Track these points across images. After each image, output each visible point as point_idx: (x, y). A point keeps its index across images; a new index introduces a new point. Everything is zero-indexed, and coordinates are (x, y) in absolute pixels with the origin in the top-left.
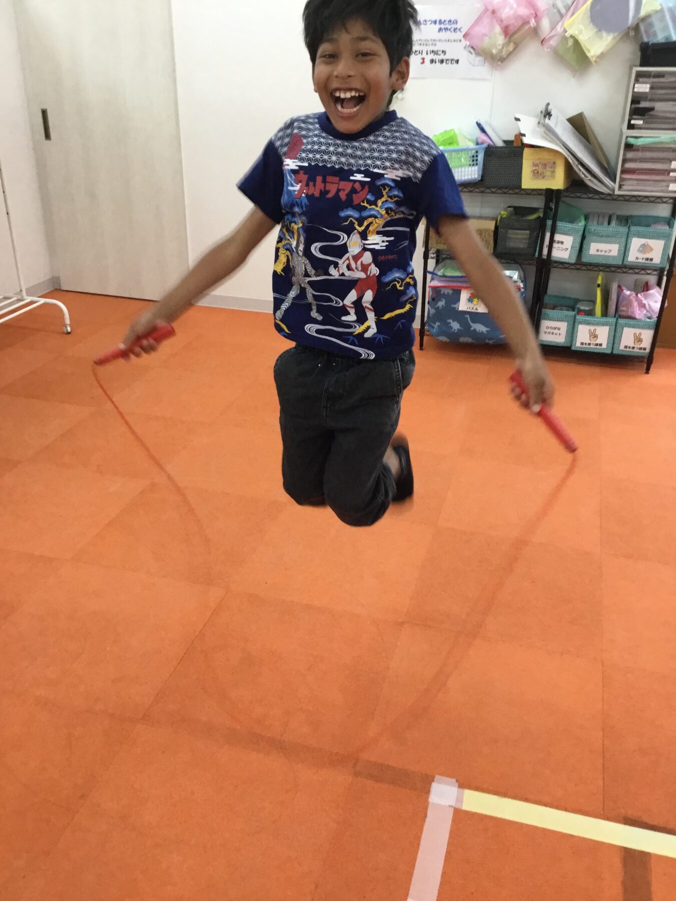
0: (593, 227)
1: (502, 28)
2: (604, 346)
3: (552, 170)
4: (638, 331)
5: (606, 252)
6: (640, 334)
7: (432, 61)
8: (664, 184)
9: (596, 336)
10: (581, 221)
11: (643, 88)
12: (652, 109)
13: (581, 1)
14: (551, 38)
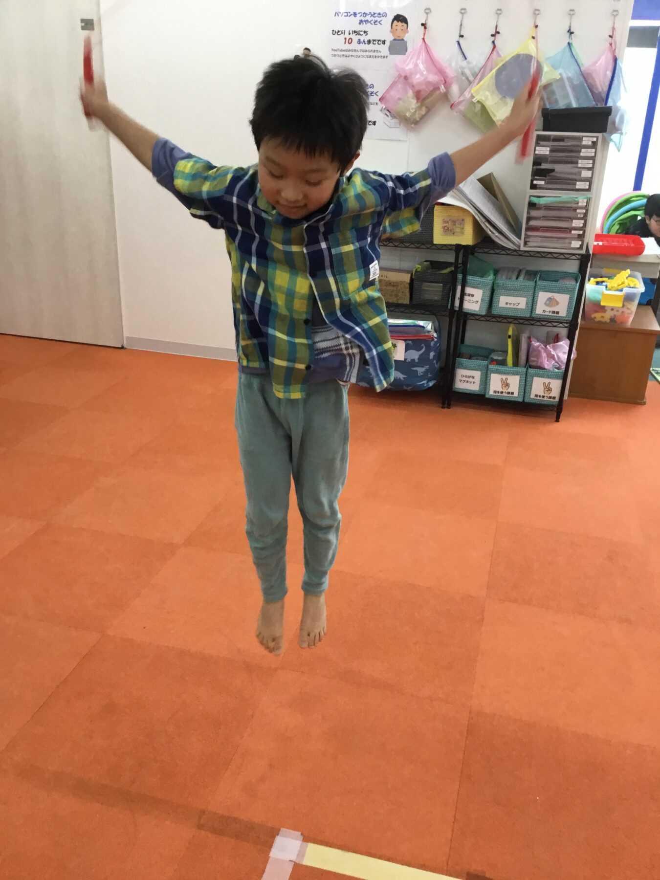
0: (502, 280)
1: (413, 93)
2: (516, 394)
3: (461, 226)
4: (547, 381)
5: (514, 304)
6: (549, 383)
8: (567, 241)
9: (508, 385)
10: (490, 275)
11: (544, 151)
12: (553, 170)
13: (488, 68)
14: (460, 103)
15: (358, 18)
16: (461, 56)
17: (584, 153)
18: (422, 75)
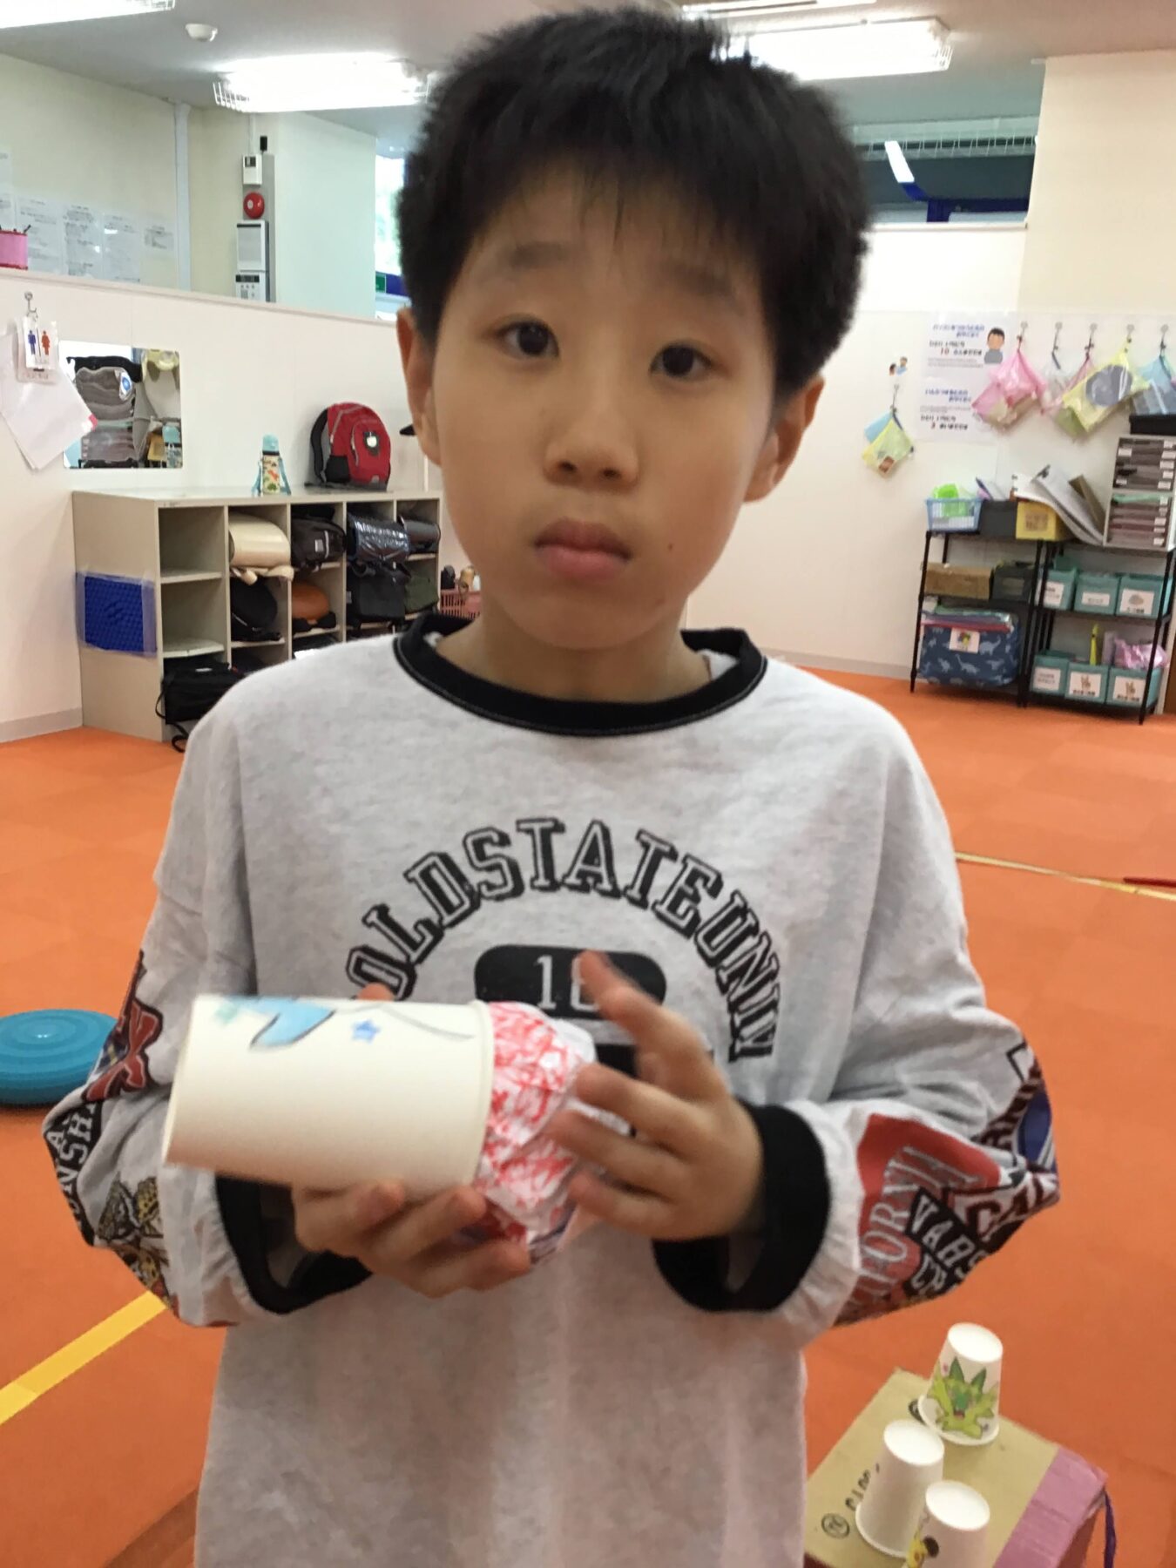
0: (1085, 577)
1: (1005, 399)
2: (1097, 694)
3: (1044, 522)
4: (1130, 680)
5: (1097, 601)
6: (1133, 683)
7: (942, 426)
8: (1151, 539)
9: (1088, 685)
10: (1073, 572)
11: (1127, 452)
12: (1135, 471)
13: (1081, 376)
14: (1050, 409)
15: (956, 331)
16: (1054, 367)
17: (1165, 455)
18: (1014, 381)
